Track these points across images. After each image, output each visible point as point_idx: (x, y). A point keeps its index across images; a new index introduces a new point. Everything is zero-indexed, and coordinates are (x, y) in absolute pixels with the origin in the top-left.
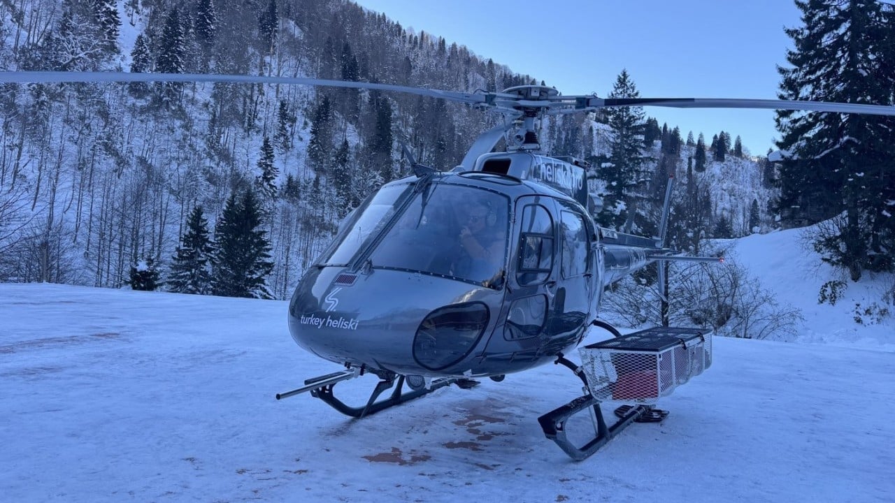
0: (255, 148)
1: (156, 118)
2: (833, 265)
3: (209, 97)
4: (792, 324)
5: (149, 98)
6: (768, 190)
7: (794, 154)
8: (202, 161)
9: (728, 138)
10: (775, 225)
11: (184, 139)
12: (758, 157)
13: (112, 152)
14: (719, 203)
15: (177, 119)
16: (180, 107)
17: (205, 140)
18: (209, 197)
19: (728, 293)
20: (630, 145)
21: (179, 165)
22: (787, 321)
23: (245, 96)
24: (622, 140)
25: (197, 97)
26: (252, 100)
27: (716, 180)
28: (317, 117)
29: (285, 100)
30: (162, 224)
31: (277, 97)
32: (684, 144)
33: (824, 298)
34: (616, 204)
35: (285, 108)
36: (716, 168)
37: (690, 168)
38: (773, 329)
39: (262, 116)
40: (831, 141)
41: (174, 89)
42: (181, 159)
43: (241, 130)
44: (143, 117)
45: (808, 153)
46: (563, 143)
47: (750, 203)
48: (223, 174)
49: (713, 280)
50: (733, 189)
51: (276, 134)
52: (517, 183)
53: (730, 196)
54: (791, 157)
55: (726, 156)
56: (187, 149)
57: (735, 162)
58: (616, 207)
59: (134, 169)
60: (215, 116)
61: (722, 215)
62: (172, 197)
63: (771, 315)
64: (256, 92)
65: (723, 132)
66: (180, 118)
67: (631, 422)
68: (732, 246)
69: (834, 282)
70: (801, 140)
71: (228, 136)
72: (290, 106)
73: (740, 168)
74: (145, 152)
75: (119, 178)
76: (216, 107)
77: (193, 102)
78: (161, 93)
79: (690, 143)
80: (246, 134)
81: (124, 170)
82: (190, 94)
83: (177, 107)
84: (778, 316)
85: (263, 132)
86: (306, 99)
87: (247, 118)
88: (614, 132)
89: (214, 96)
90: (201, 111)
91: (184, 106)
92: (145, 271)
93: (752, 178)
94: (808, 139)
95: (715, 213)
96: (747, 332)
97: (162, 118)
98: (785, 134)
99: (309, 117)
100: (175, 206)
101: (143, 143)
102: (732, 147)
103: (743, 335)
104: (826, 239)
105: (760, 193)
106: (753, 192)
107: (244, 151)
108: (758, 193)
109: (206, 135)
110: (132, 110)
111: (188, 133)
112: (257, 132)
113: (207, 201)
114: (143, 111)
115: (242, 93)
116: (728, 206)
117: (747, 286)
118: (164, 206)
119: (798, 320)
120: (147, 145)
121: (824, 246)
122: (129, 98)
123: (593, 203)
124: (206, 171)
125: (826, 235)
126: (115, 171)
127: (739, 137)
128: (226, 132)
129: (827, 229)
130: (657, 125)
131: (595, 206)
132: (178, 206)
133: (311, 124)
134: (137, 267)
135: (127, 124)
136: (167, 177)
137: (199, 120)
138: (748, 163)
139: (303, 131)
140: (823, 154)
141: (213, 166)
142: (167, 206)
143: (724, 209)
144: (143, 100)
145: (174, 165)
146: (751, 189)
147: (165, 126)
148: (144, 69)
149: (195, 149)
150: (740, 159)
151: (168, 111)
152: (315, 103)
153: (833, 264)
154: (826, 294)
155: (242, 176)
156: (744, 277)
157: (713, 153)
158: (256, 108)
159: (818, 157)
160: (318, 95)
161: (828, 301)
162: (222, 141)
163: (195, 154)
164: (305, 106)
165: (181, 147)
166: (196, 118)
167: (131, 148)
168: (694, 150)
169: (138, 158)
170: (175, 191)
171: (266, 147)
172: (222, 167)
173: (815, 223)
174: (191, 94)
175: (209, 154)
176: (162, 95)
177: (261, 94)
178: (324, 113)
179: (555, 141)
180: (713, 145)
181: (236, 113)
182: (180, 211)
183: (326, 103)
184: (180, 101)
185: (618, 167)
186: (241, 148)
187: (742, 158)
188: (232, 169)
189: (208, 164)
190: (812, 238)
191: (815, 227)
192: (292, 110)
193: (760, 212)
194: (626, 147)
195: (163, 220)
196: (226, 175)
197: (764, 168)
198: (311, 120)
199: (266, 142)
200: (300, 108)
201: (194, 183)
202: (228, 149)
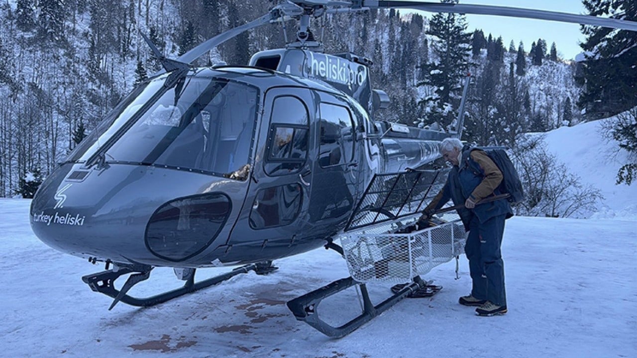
0: (131, 71)
1: (43, 49)
2: (629, 151)
3: (87, 27)
4: (592, 202)
5: (35, 31)
6: (579, 89)
7: (596, 54)
8: (85, 85)
9: (545, 44)
10: (581, 118)
11: (68, 66)
12: (571, 60)
13: (7, 80)
14: (538, 102)
15: (61, 48)
16: (63, 37)
17: (87, 66)
18: (93, 116)
19: (539, 178)
20: (455, 53)
21: (65, 89)
22: (588, 200)
23: (119, 25)
24: (448, 48)
25: (78, 27)
26: (125, 28)
27: (535, 82)
28: (183, 41)
29: (154, 27)
30: (55, 141)
31: (147, 25)
32: (506, 51)
33: (622, 179)
34: (444, 106)
35: (155, 34)
36: (533, 72)
37: (512, 72)
38: (577, 208)
39: (135, 42)
40: (629, 41)
41: (57, 21)
42: (66, 84)
43: (118, 56)
44: (31, 48)
45: (609, 52)
46: (401, 55)
47: (563, 101)
48: (104, 95)
49: (525, 169)
50: (549, 88)
51: (148, 58)
52: (271, 74)
53: (547, 95)
54: (594, 57)
55: (543, 60)
56: (71, 74)
57: (551, 66)
58: (444, 109)
59: (26, 94)
60: (93, 44)
61: (539, 112)
62: (61, 117)
63: (575, 196)
64: (129, 21)
65: (540, 39)
66: (63, 47)
67: (402, 298)
68: (541, 138)
69: (630, 165)
70: (603, 41)
71: (106, 61)
72: (159, 32)
73: (555, 70)
74: (35, 79)
75: (14, 102)
76: (95, 35)
77: (74, 32)
78: (45, 26)
79: (512, 50)
80: (122, 59)
81: (18, 95)
82: (70, 26)
83: (60, 38)
84: (581, 196)
85: (136, 57)
86: (173, 25)
87: (122, 45)
88: (442, 42)
89: (92, 26)
90: (82, 40)
91: (66, 36)
92: (33, 182)
93: (566, 78)
94: (609, 39)
95: (534, 111)
96: (555, 211)
97: (49, 48)
98: (588, 36)
99: (176, 42)
100: (64, 125)
101: (32, 71)
102: (548, 52)
103: (551, 215)
104: (624, 128)
105: (573, 92)
106: (567, 91)
107: (121, 74)
108: (571, 92)
109: (87, 61)
110: (22, 41)
111: (71, 60)
112: (132, 57)
113: (91, 119)
114: (31, 42)
115: (116, 22)
116: (544, 104)
117: (554, 171)
118: (55, 125)
119: (597, 199)
120: (36, 73)
121: (622, 134)
122: (18, 31)
123: (379, 99)
124: (89, 93)
125: (624, 125)
126: (11, 96)
127: (554, 44)
128: (104, 58)
129: (625, 119)
130: (483, 36)
131: (381, 102)
132: (66, 125)
133: (178, 47)
134: (26, 179)
135: (18, 55)
136: (55, 100)
137: (80, 49)
138: (562, 66)
139: (172, 55)
140: (622, 53)
141: (96, 88)
142: (57, 125)
143: (541, 107)
144: (30, 33)
145: (61, 89)
146: (564, 88)
147: (51, 55)
148: (29, 5)
149: (79, 74)
150: (555, 63)
151: (53, 41)
152: (181, 28)
153: (629, 149)
154: (623, 175)
155: (121, 96)
156: (552, 164)
157: (532, 58)
158: (129, 36)
159: (617, 56)
160: (183, 21)
161: (625, 181)
162: (101, 67)
163: (79, 78)
164: (172, 32)
165: (66, 73)
166: (77, 46)
167: (23, 75)
168: (515, 56)
169: (29, 84)
170: (64, 112)
171: (140, 70)
172: (103, 89)
173: (614, 115)
174: (72, 25)
175: (91, 78)
176: (46, 28)
177: (132, 22)
178: (189, 38)
179: (394, 53)
180: (532, 51)
181: (112, 40)
182: (69, 129)
183: (191, 28)
184: (63, 32)
185: (445, 73)
186: (118, 72)
187: (557, 62)
188: (112, 90)
189: (90, 87)
190: (612, 128)
191: (615, 118)
192: (161, 36)
193: (572, 108)
194: (452, 55)
195: (55, 136)
196: (107, 96)
197: (576, 70)
198: (178, 45)
199: (140, 65)
200: (168, 34)
201: (79, 104)
202: (107, 73)
